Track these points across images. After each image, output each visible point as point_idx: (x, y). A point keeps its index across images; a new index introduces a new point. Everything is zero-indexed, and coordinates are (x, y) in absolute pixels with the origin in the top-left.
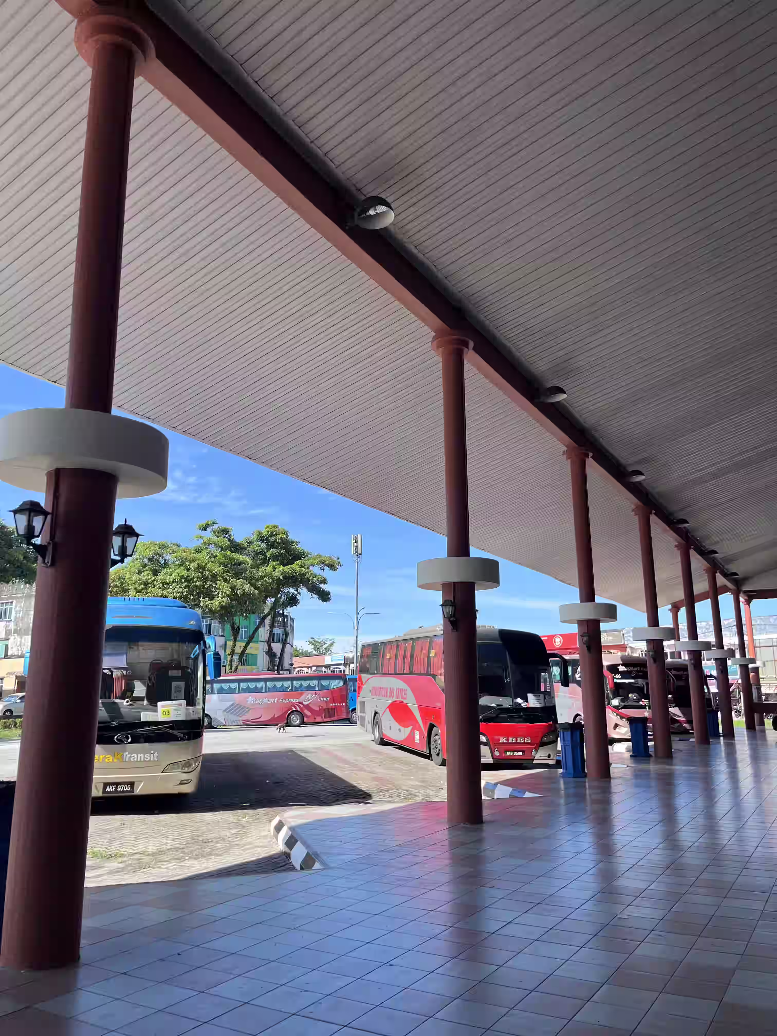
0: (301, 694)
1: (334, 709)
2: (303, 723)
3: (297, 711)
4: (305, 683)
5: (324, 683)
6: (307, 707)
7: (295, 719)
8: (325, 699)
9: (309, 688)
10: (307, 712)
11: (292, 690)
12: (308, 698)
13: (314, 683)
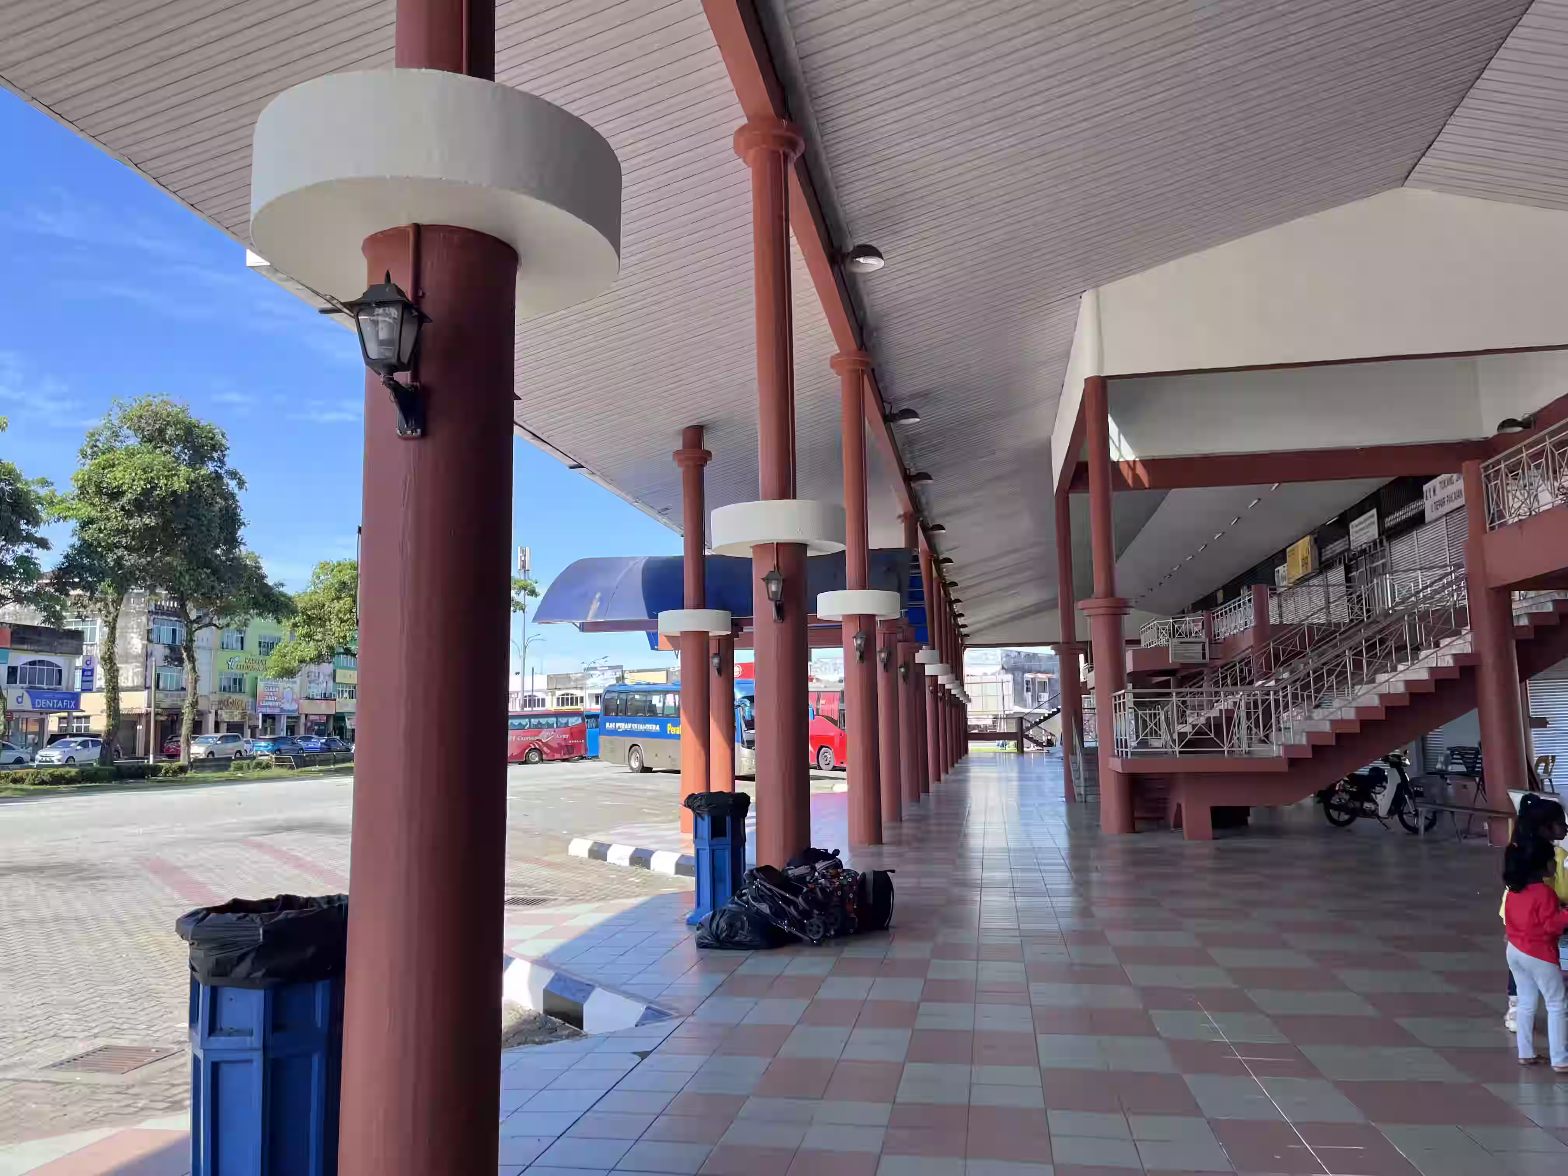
0: (540, 732)
1: (573, 746)
2: (542, 760)
3: (535, 748)
4: (543, 721)
5: (563, 720)
6: (546, 744)
7: (534, 757)
8: (564, 736)
9: (550, 726)
10: (545, 749)
11: (530, 728)
12: (545, 736)
13: (552, 720)
